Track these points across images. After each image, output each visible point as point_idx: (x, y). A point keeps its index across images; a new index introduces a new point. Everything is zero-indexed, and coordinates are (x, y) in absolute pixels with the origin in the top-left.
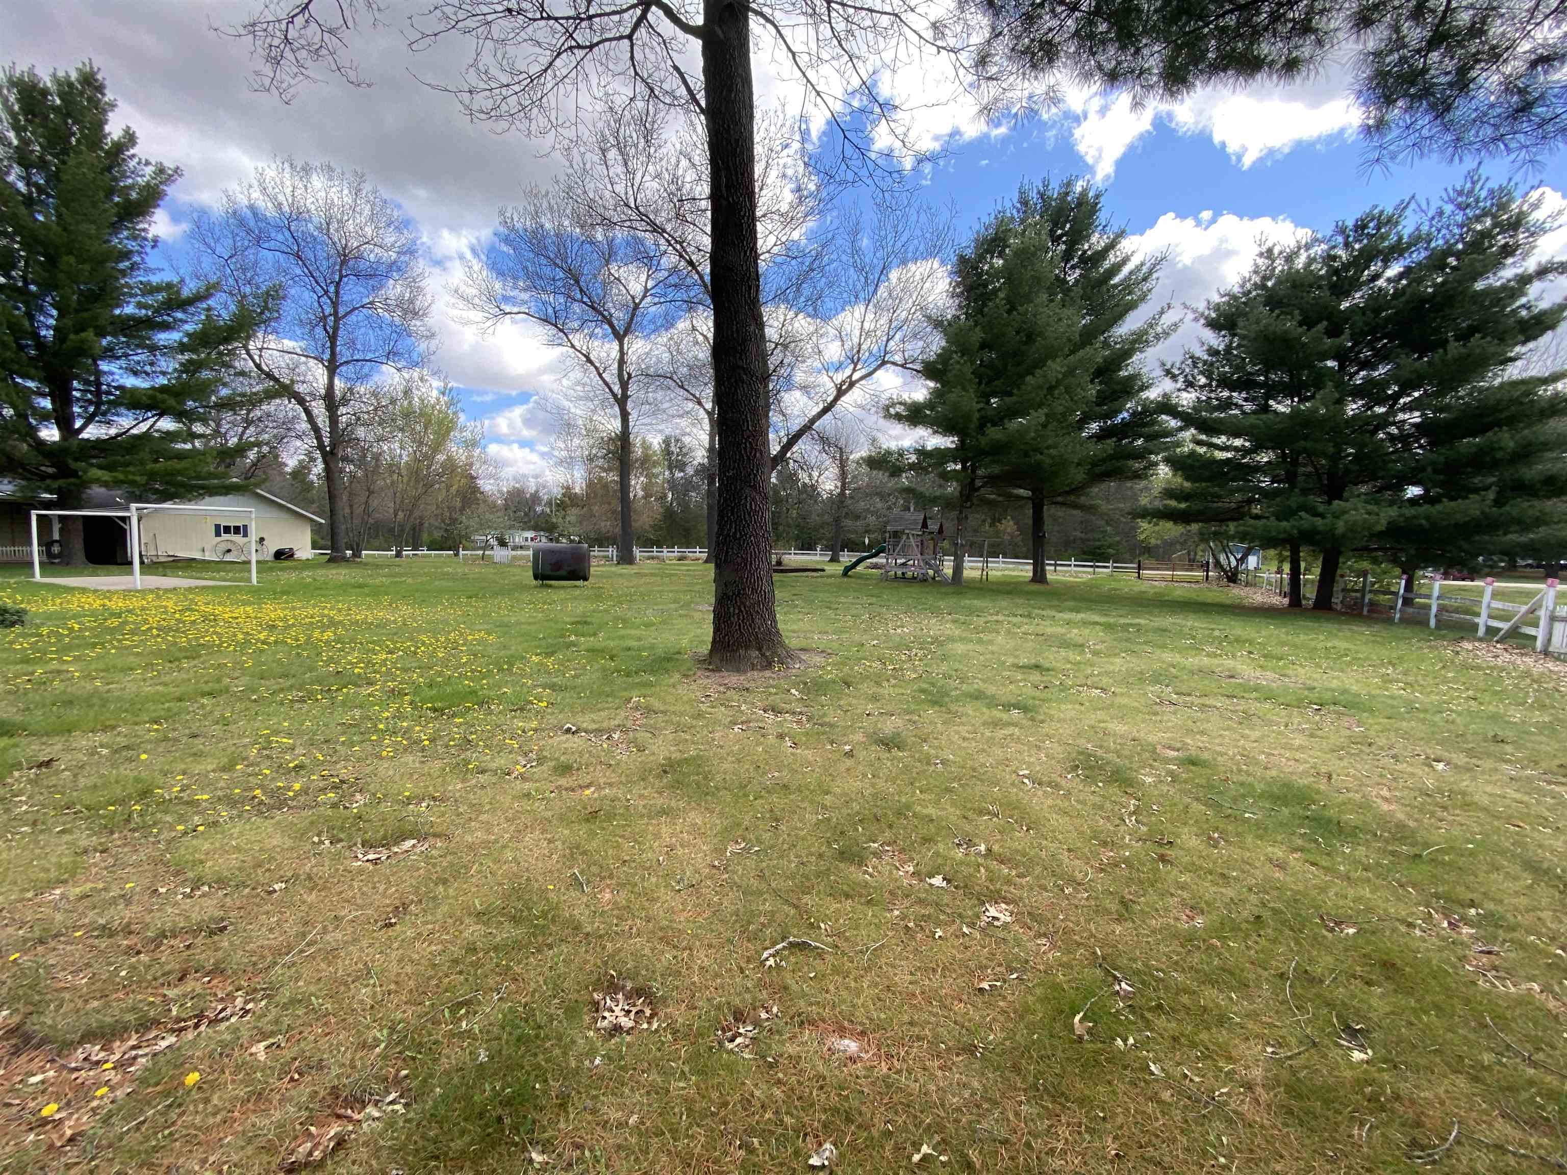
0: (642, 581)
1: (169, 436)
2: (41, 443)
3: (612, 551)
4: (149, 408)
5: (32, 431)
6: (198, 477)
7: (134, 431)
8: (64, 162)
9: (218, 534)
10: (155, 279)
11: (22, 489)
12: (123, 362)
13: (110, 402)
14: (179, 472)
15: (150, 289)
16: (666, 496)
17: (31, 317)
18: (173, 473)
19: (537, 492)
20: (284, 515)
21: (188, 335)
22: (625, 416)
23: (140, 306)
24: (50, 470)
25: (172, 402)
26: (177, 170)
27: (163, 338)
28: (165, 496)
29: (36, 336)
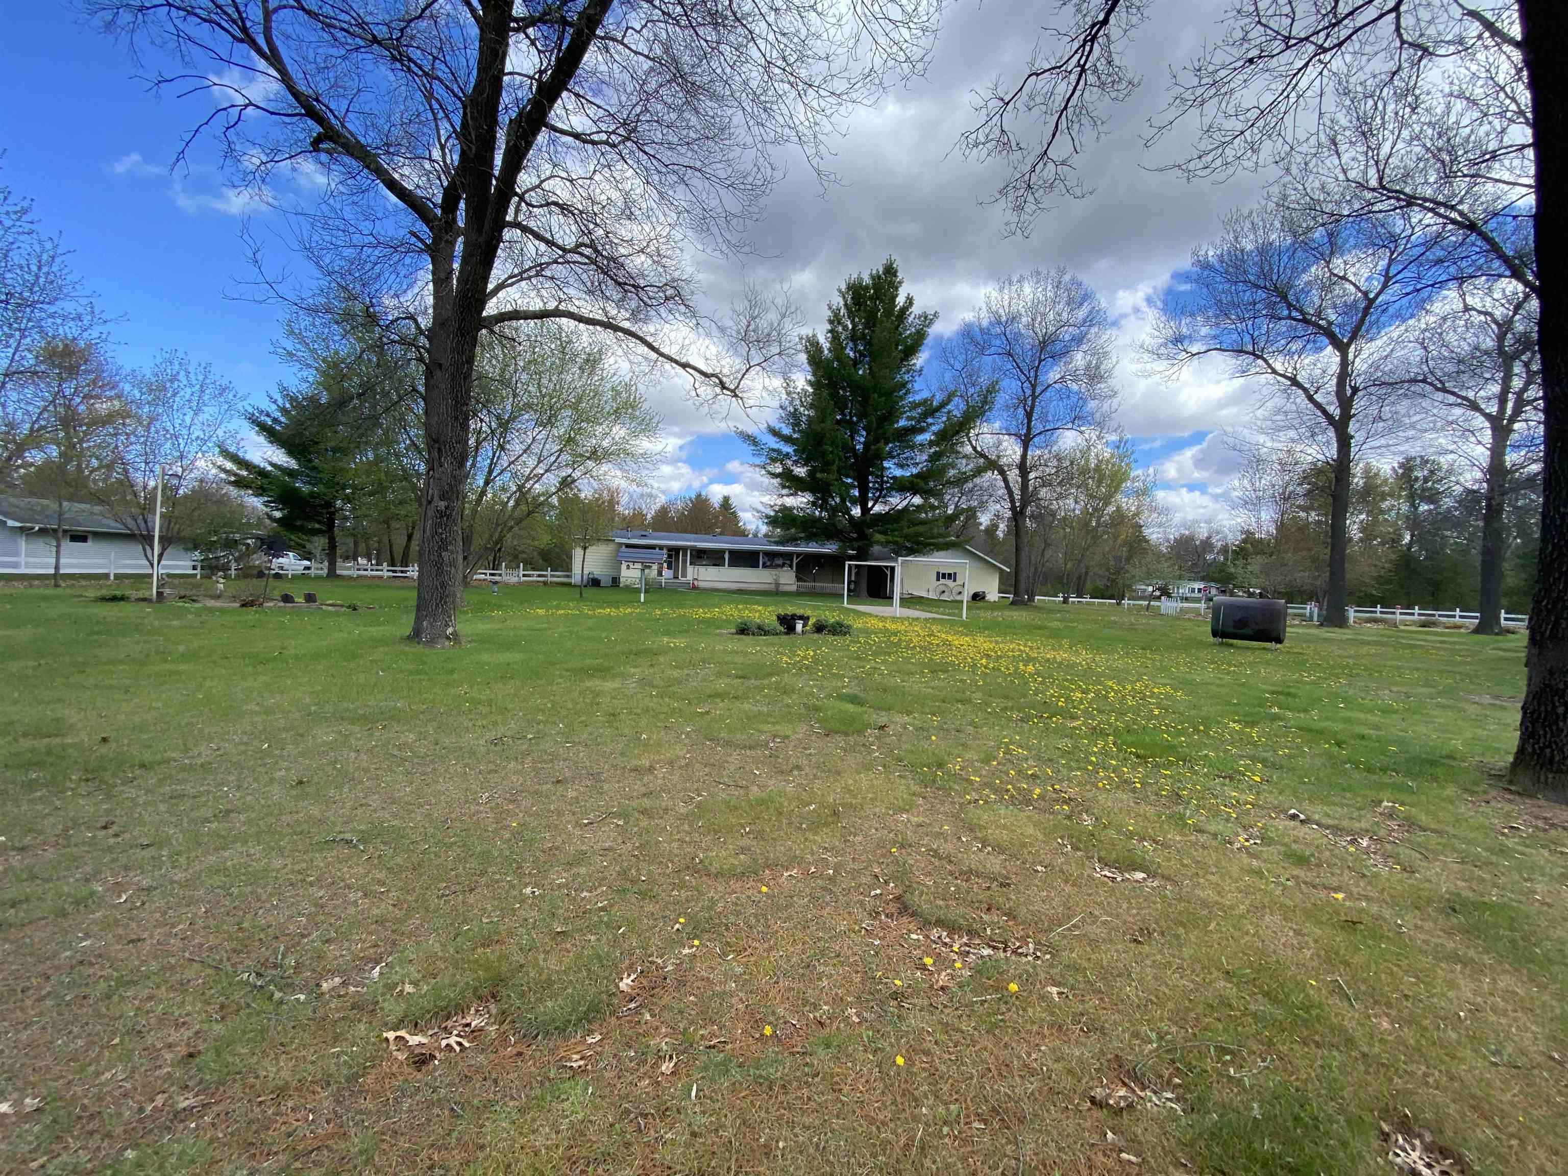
0: (1364, 650)
1: (919, 508)
2: (852, 518)
3: (1311, 608)
4: (908, 490)
5: (848, 511)
6: (933, 538)
7: (899, 507)
8: (873, 331)
9: (938, 579)
10: (918, 398)
11: (840, 547)
12: (896, 460)
13: (887, 488)
14: (921, 535)
15: (914, 406)
16: (1401, 537)
17: (853, 438)
18: (918, 535)
19: (1209, 538)
20: (982, 565)
21: (934, 434)
22: (1344, 441)
23: (909, 419)
24: (855, 535)
25: (922, 484)
26: (936, 315)
27: (920, 438)
28: (911, 552)
29: (854, 449)
